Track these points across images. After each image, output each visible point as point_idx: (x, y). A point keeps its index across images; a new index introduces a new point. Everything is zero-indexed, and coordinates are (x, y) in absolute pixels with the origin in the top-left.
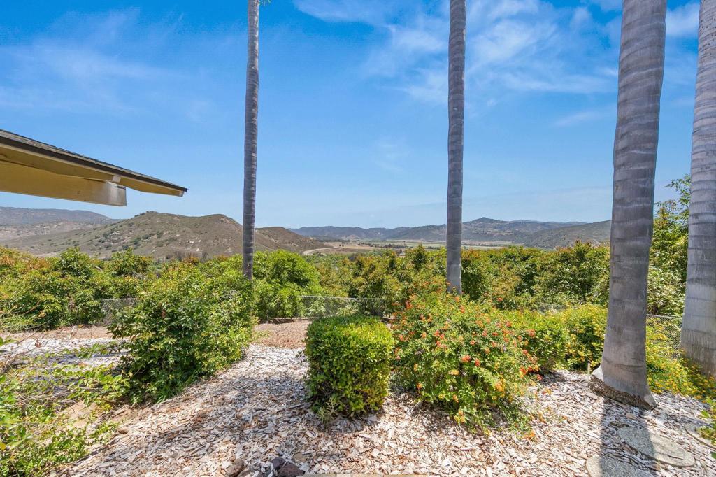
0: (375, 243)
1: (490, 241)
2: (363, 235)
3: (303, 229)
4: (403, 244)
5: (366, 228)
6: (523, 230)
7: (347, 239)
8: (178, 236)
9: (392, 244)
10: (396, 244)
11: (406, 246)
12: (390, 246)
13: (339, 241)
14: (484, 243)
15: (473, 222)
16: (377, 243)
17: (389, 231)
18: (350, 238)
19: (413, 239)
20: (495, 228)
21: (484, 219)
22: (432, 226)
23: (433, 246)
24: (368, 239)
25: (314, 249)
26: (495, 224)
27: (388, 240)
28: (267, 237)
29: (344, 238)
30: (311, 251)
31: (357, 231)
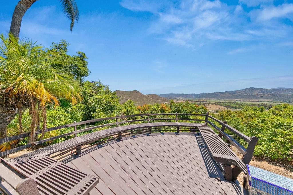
0: (191, 100)
1: (256, 99)
2: (185, 96)
3: (161, 94)
4: (204, 100)
5: (186, 94)
6: (281, 93)
7: (178, 98)
8: (124, 97)
9: (199, 100)
10: (201, 100)
11: (206, 102)
12: (198, 101)
13: (175, 99)
14: (253, 100)
15: (244, 90)
16: (192, 100)
17: (197, 95)
18: (180, 98)
19: (210, 98)
20: (260, 92)
21: (251, 88)
22: (219, 92)
23: (221, 101)
24: (187, 98)
25: (166, 102)
26: (259, 90)
27: (196, 99)
28: (150, 98)
29: (177, 98)
30: (165, 103)
31: (183, 95)
